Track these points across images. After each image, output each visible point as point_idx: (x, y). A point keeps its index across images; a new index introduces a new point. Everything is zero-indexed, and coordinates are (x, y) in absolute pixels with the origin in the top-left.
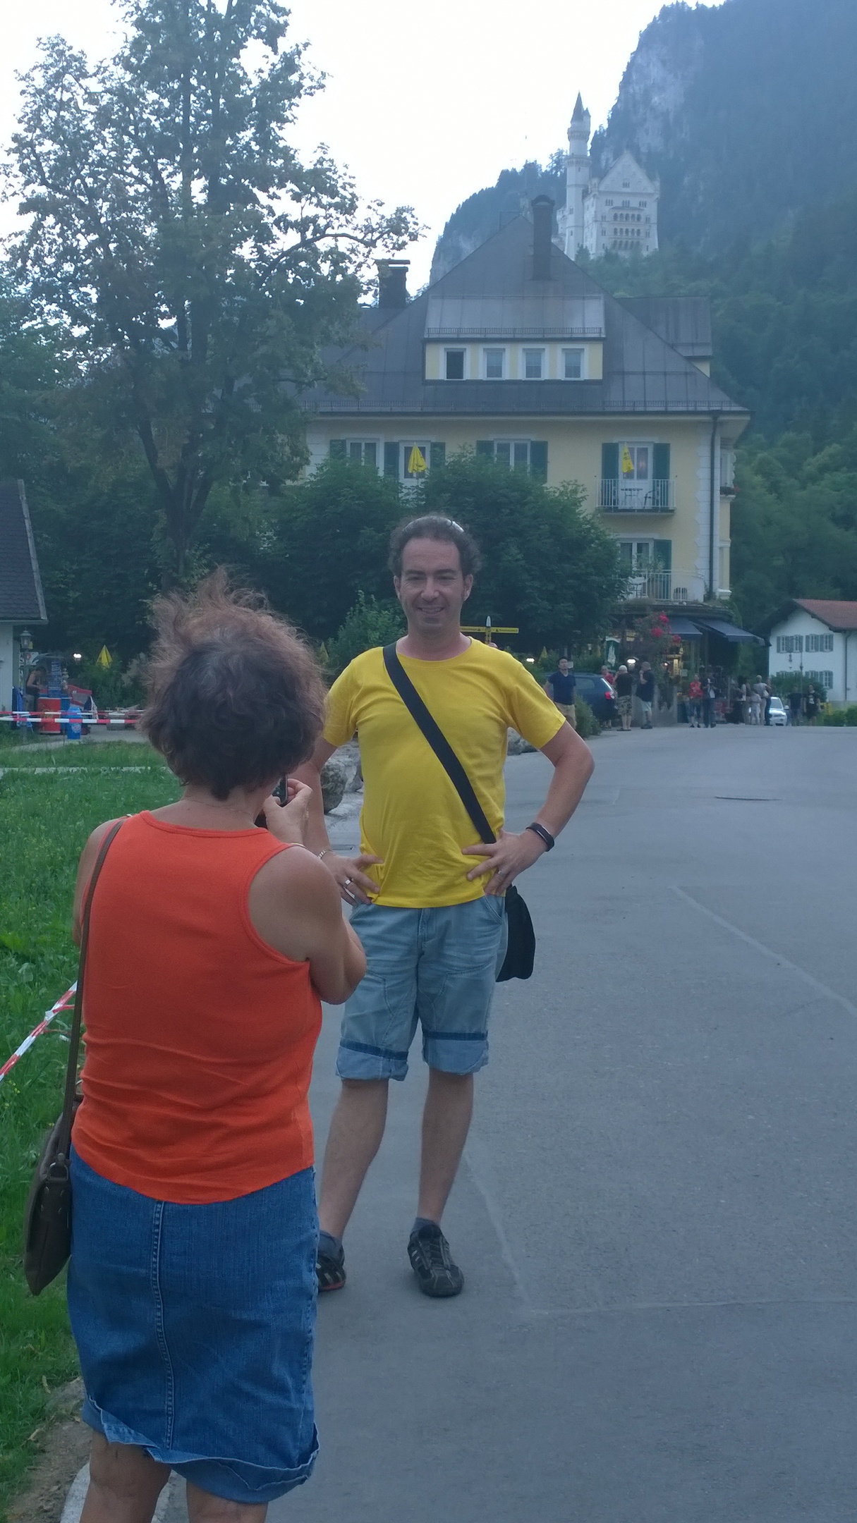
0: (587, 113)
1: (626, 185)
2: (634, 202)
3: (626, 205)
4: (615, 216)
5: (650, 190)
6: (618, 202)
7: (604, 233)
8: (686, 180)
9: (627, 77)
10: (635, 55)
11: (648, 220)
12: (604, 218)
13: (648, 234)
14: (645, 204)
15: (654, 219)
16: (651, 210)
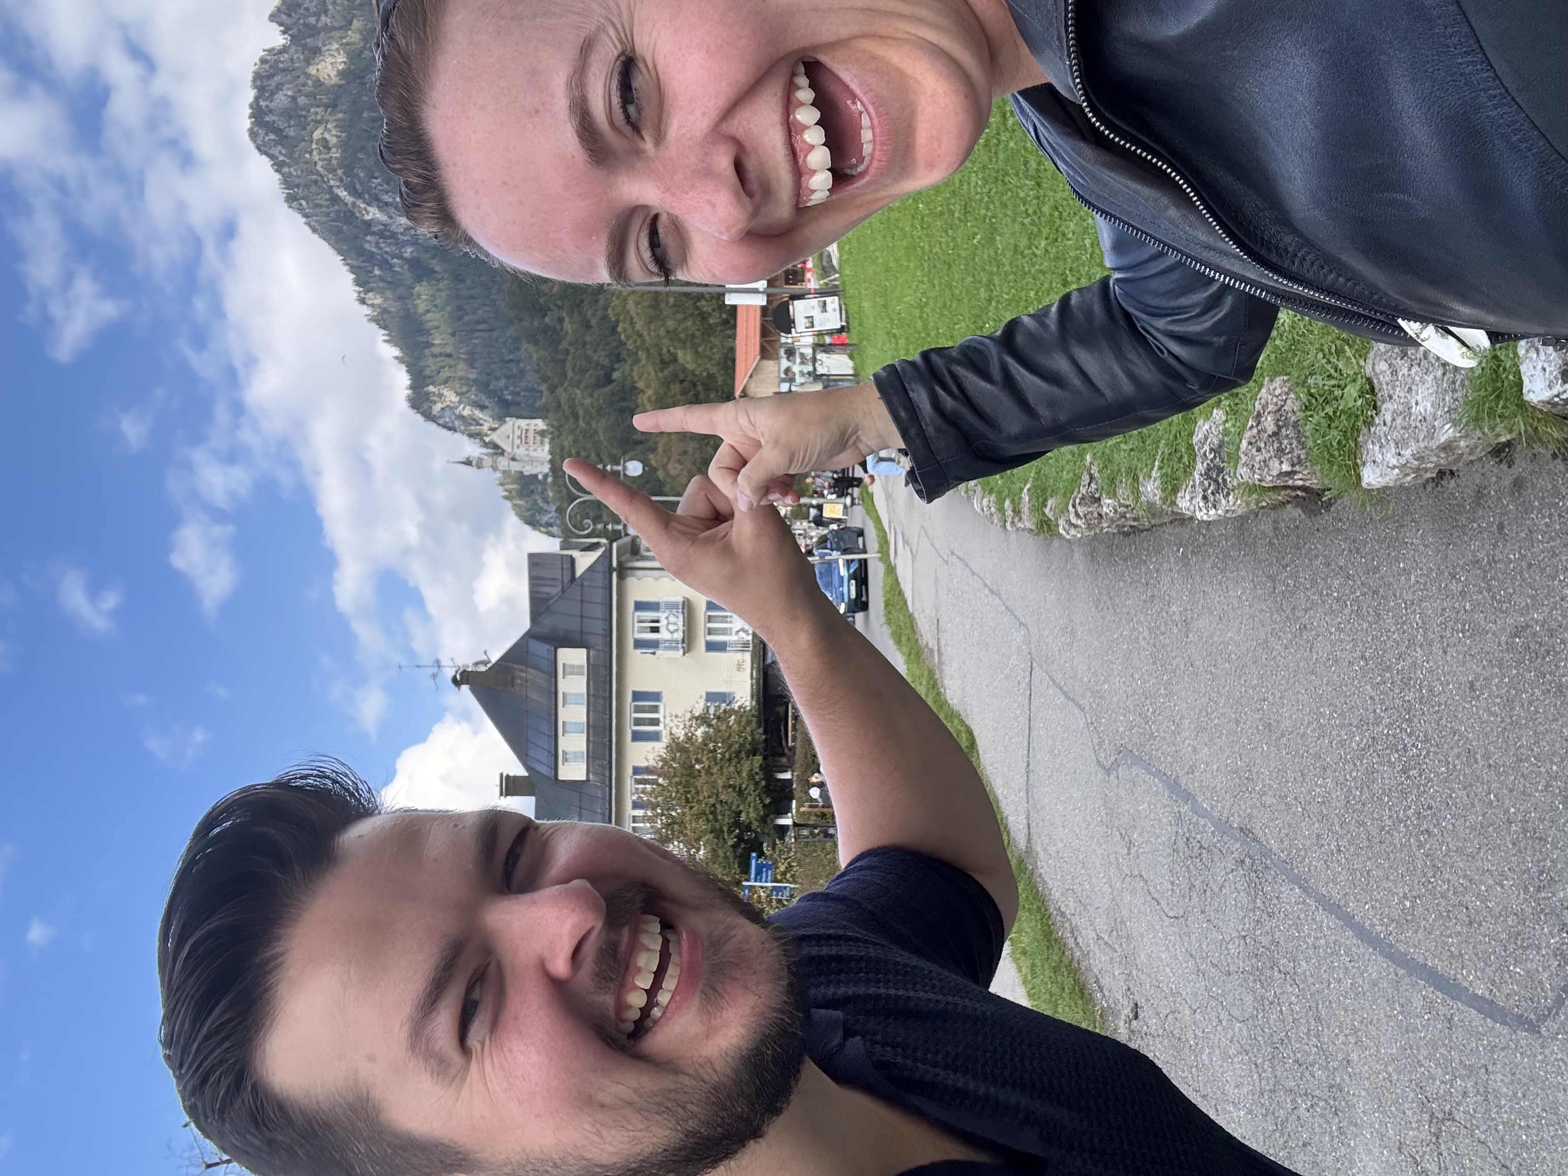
0: (468, 458)
1: (508, 437)
2: (518, 433)
3: (520, 437)
4: (526, 443)
5: (511, 423)
6: (517, 442)
7: (535, 450)
8: (509, 397)
9: (450, 429)
10: (439, 425)
11: (528, 425)
12: (527, 450)
13: (536, 425)
14: (519, 427)
15: (527, 421)
16: (523, 423)
